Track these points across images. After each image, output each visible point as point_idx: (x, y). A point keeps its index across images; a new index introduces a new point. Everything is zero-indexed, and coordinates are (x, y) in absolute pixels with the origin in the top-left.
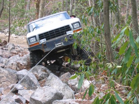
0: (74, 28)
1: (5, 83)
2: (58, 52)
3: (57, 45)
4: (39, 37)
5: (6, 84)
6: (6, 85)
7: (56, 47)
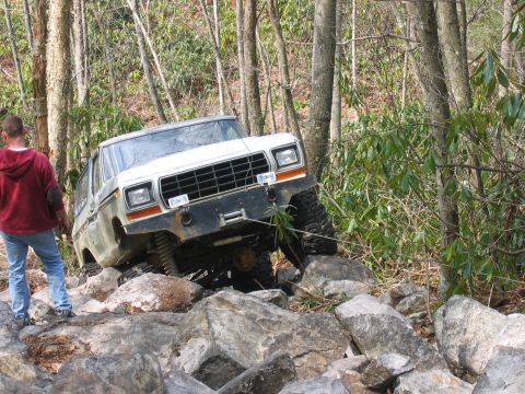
0: (279, 167)
1: (304, 360)
2: (217, 244)
3: (226, 219)
4: (164, 189)
5: (310, 364)
6: (311, 368)
7: (223, 223)
